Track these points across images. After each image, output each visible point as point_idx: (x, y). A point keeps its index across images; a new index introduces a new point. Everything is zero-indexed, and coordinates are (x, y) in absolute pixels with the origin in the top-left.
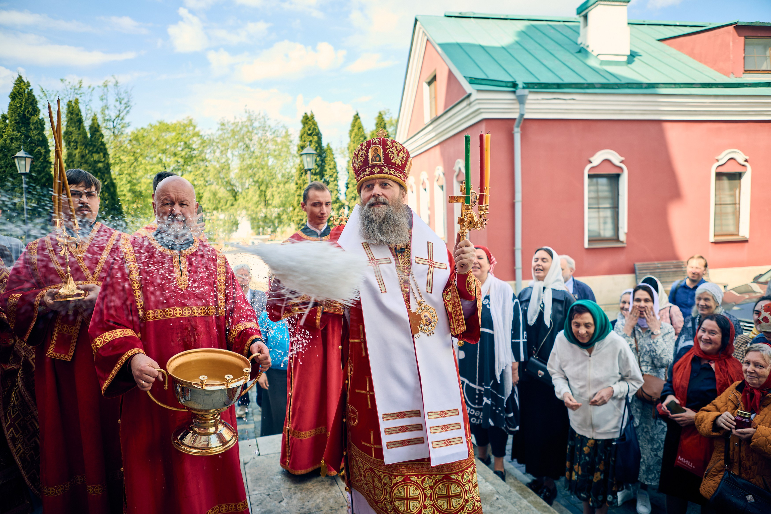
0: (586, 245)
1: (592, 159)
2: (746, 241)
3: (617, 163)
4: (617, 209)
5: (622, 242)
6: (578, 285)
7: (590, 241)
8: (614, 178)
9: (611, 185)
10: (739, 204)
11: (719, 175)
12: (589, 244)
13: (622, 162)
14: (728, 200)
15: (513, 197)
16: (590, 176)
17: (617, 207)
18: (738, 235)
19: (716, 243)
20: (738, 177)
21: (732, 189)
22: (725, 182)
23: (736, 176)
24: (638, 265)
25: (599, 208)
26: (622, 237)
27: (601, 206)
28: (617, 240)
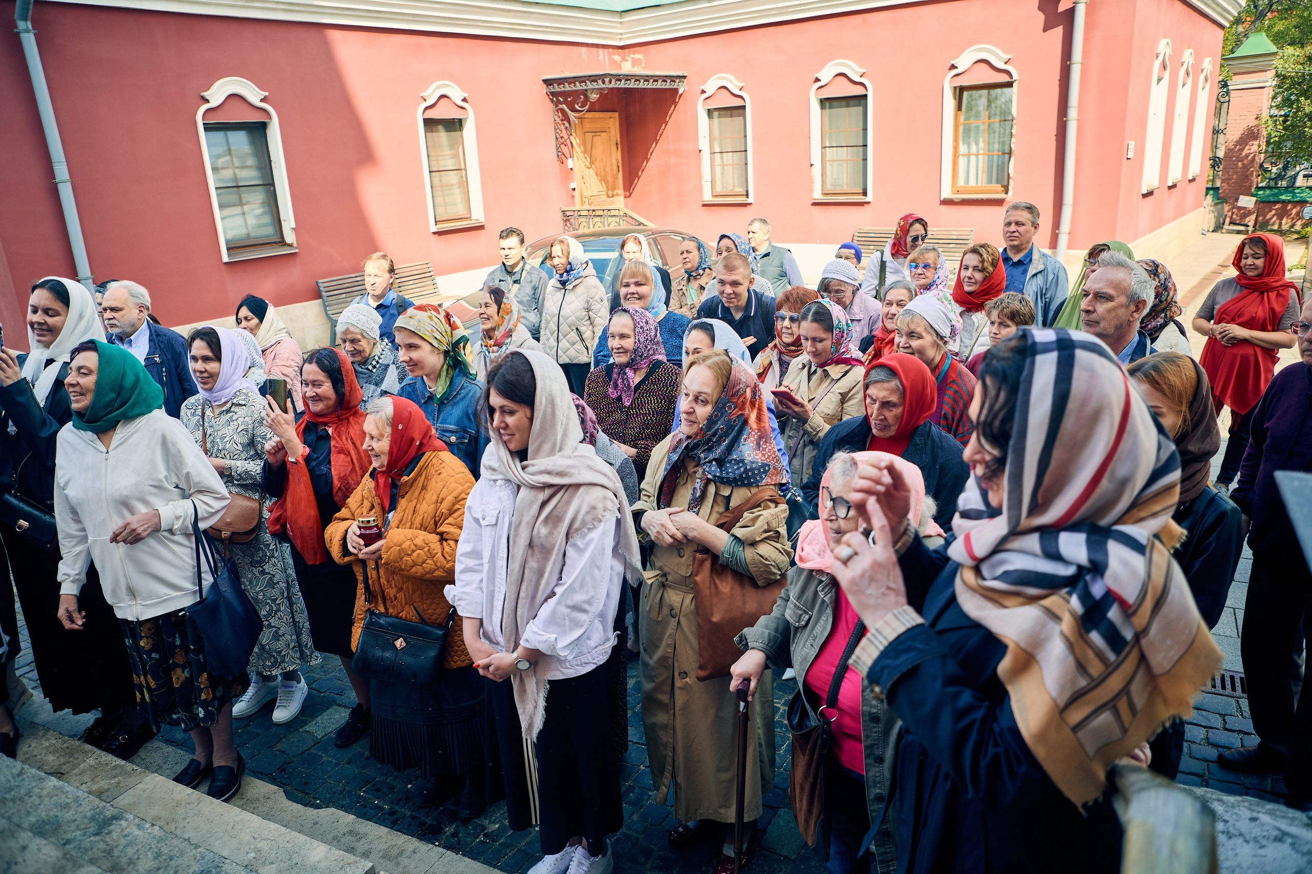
0: (225, 259)
1: (206, 94)
2: (481, 228)
3: (256, 102)
4: (272, 188)
5: (290, 245)
6: (158, 335)
7: (228, 249)
8: (258, 130)
9: (253, 143)
10: (465, 170)
11: (430, 123)
12: (229, 255)
13: (263, 100)
14: (450, 164)
15: (51, 173)
16: (208, 128)
17: (273, 185)
18: (469, 218)
19: (439, 233)
20: (458, 125)
21: (453, 145)
22: (442, 135)
23: (454, 125)
24: (323, 283)
25: (238, 187)
26: (290, 237)
27: (240, 184)
28: (282, 243)
